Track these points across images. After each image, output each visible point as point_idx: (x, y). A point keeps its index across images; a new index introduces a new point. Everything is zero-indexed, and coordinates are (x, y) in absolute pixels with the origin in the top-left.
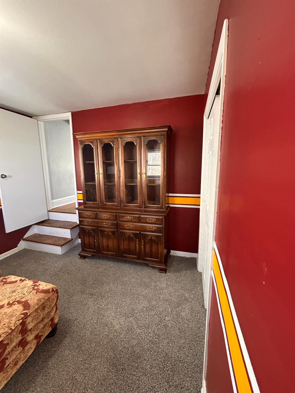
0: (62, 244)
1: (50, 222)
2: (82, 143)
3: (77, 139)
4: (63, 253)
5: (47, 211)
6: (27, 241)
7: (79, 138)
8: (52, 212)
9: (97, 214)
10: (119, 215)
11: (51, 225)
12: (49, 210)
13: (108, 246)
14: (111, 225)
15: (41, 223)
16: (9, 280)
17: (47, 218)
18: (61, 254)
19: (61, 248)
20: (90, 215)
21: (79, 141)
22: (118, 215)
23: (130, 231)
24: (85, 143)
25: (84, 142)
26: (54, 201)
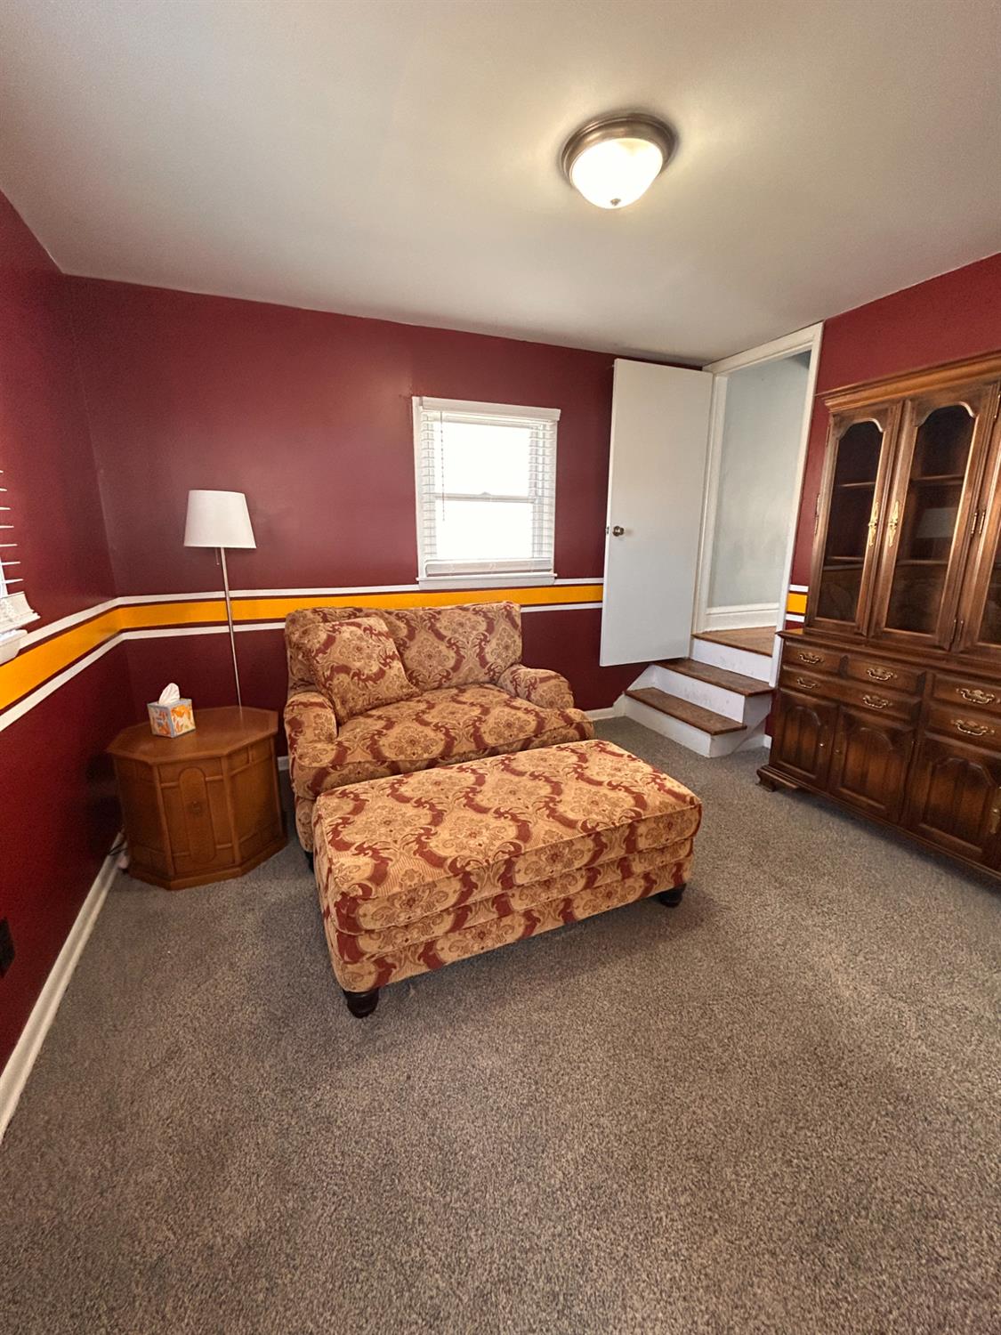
0: (717, 730)
1: (693, 665)
2: (841, 421)
3: (827, 409)
4: (713, 756)
5: (690, 636)
6: (634, 700)
7: (833, 406)
8: (703, 639)
9: (844, 661)
10: (934, 676)
11: (695, 674)
12: (695, 633)
13: (864, 775)
14: (892, 707)
15: (671, 664)
16: (609, 749)
17: (687, 655)
18: (708, 756)
19: (712, 739)
20: (819, 661)
21: (834, 416)
22: (929, 677)
23: (971, 747)
24: (852, 420)
25: (853, 417)
26: (714, 610)
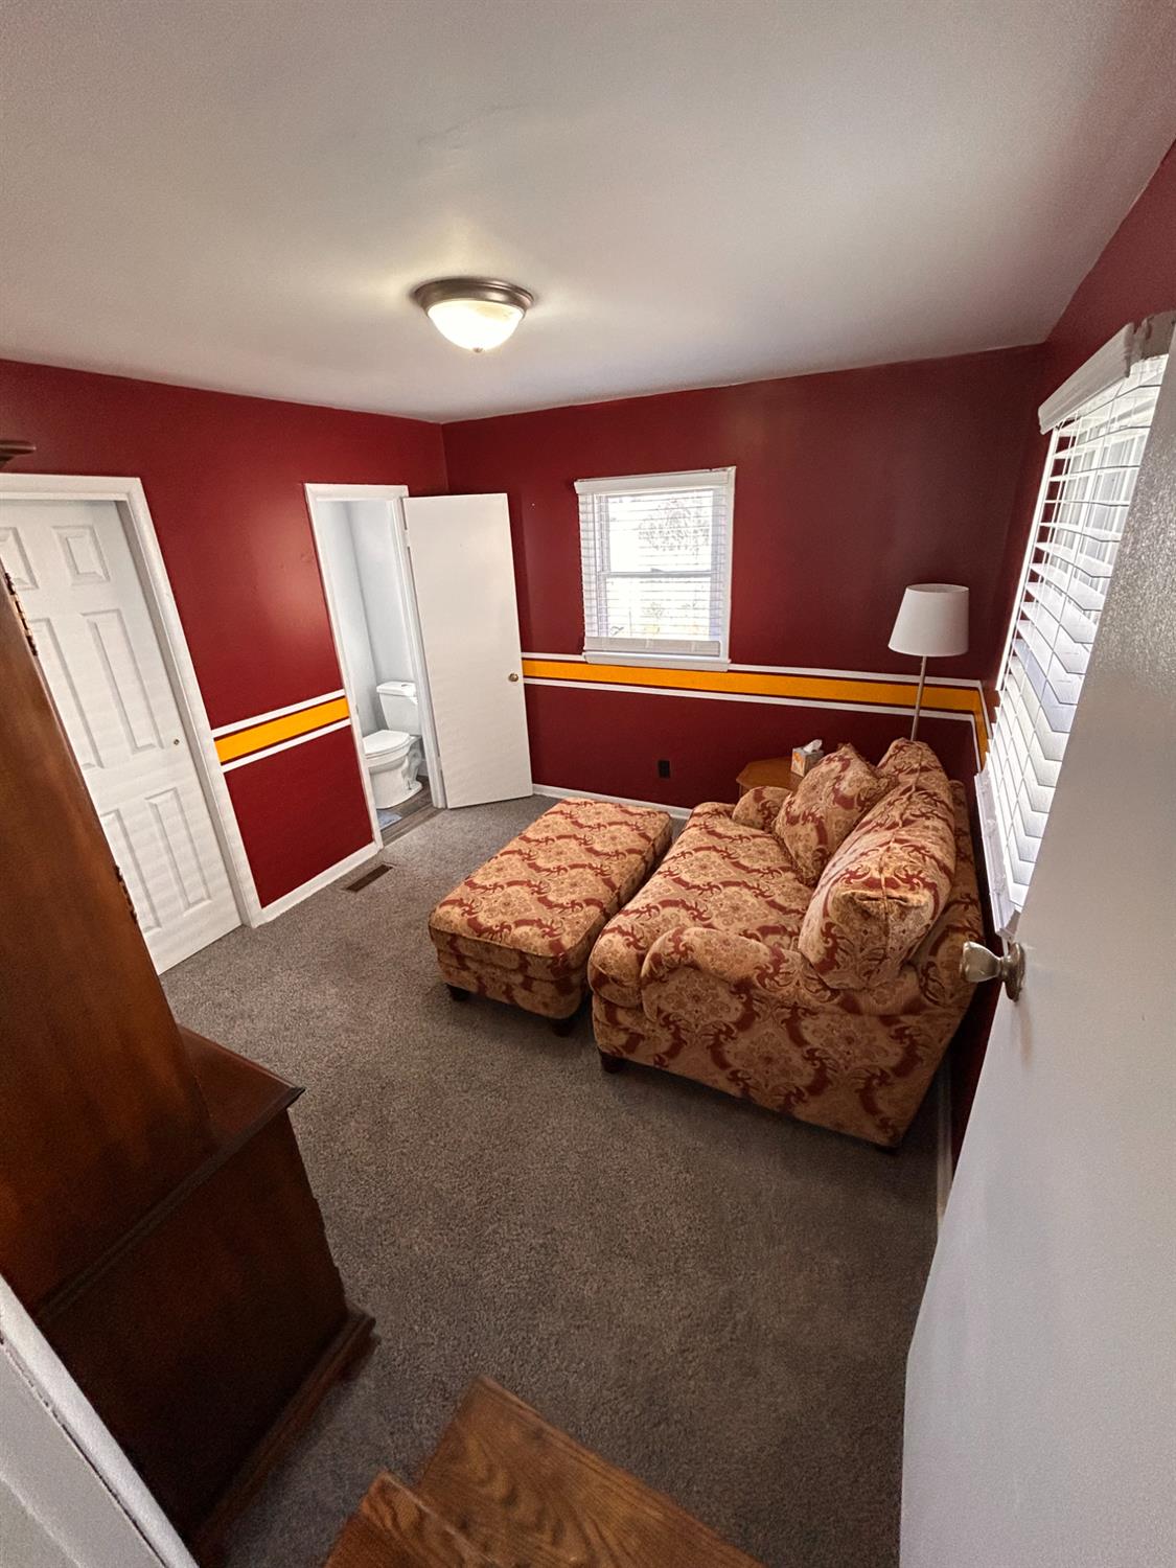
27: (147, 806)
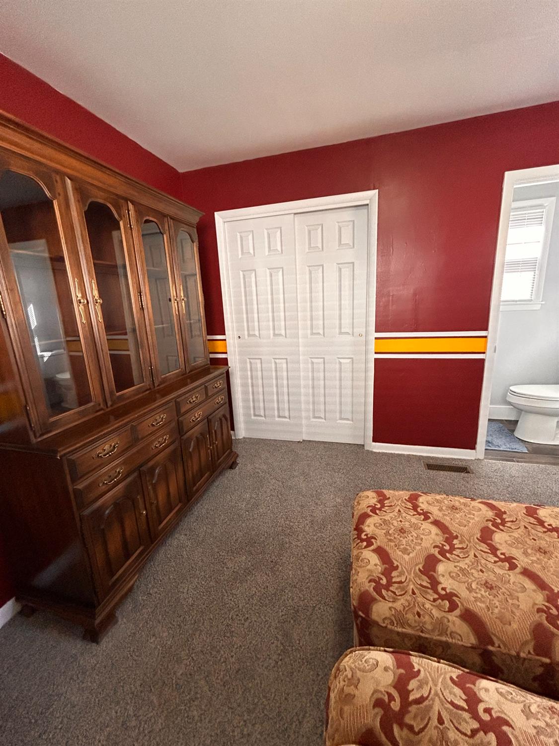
9: (133, 427)
14: (169, 437)
20: (116, 447)
23: (197, 428)
27: (338, 361)
